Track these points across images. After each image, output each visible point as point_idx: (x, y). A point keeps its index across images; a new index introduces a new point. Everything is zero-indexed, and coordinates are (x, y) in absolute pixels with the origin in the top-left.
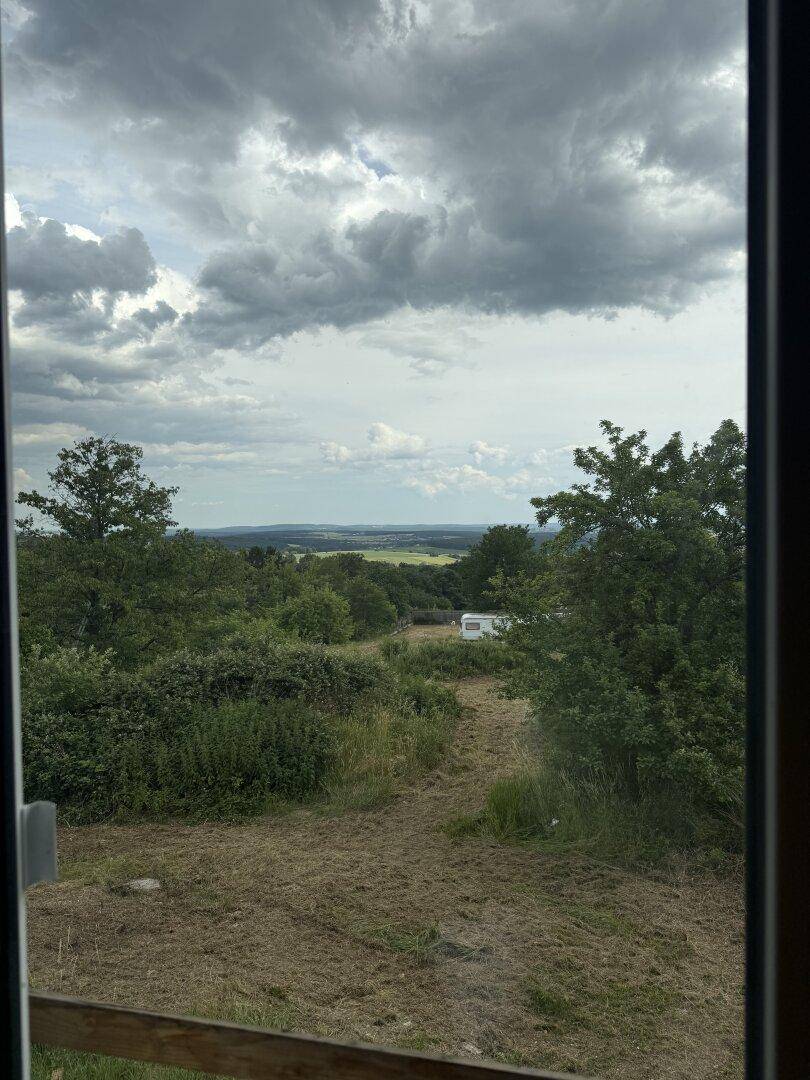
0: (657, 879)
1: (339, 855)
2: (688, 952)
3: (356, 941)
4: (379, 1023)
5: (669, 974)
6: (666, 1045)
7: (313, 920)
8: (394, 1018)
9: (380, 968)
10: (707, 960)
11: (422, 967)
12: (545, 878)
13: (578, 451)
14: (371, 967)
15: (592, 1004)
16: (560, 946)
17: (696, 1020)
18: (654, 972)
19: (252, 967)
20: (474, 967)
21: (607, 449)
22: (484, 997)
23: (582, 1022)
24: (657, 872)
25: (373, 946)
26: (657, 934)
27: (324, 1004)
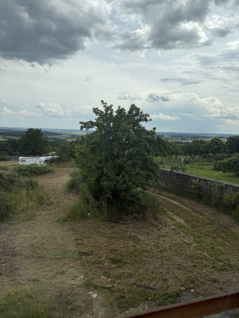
0: (123, 224)
1: (28, 235)
2: (139, 240)
3: (51, 259)
4: (73, 279)
5: (138, 246)
6: (147, 262)
7: (33, 257)
8: (77, 276)
9: (64, 264)
10: (144, 241)
11: (76, 261)
12: (94, 229)
13: (94, 108)
14: (61, 265)
15: (125, 258)
16: (109, 246)
17: (149, 255)
18: (134, 246)
19: (21, 275)
20: (90, 257)
21: (102, 109)
22: (98, 264)
23: (126, 263)
24: (123, 222)
25: (58, 259)
26: (130, 237)
27: (52, 279)
